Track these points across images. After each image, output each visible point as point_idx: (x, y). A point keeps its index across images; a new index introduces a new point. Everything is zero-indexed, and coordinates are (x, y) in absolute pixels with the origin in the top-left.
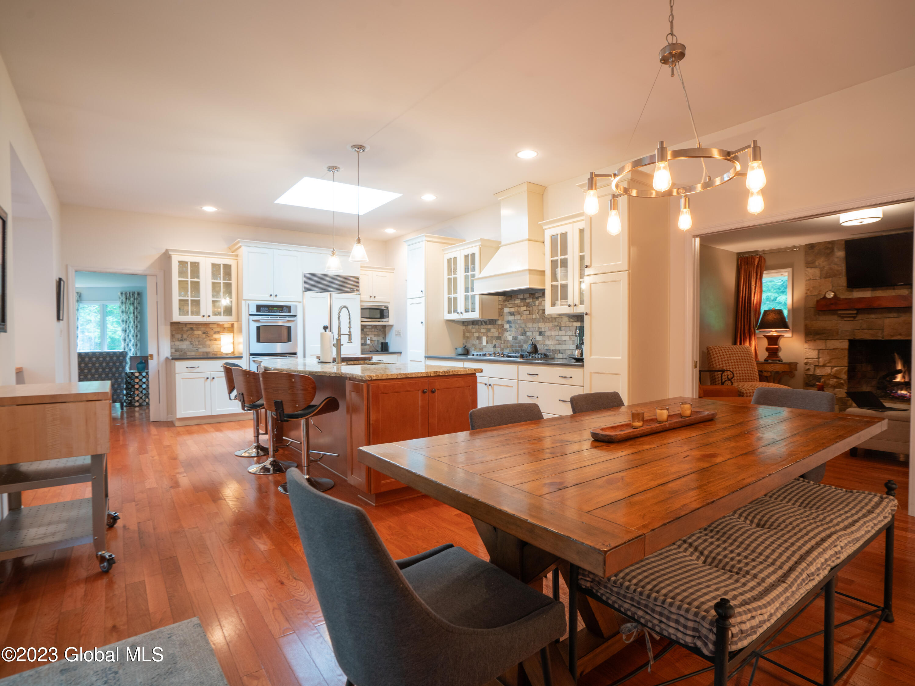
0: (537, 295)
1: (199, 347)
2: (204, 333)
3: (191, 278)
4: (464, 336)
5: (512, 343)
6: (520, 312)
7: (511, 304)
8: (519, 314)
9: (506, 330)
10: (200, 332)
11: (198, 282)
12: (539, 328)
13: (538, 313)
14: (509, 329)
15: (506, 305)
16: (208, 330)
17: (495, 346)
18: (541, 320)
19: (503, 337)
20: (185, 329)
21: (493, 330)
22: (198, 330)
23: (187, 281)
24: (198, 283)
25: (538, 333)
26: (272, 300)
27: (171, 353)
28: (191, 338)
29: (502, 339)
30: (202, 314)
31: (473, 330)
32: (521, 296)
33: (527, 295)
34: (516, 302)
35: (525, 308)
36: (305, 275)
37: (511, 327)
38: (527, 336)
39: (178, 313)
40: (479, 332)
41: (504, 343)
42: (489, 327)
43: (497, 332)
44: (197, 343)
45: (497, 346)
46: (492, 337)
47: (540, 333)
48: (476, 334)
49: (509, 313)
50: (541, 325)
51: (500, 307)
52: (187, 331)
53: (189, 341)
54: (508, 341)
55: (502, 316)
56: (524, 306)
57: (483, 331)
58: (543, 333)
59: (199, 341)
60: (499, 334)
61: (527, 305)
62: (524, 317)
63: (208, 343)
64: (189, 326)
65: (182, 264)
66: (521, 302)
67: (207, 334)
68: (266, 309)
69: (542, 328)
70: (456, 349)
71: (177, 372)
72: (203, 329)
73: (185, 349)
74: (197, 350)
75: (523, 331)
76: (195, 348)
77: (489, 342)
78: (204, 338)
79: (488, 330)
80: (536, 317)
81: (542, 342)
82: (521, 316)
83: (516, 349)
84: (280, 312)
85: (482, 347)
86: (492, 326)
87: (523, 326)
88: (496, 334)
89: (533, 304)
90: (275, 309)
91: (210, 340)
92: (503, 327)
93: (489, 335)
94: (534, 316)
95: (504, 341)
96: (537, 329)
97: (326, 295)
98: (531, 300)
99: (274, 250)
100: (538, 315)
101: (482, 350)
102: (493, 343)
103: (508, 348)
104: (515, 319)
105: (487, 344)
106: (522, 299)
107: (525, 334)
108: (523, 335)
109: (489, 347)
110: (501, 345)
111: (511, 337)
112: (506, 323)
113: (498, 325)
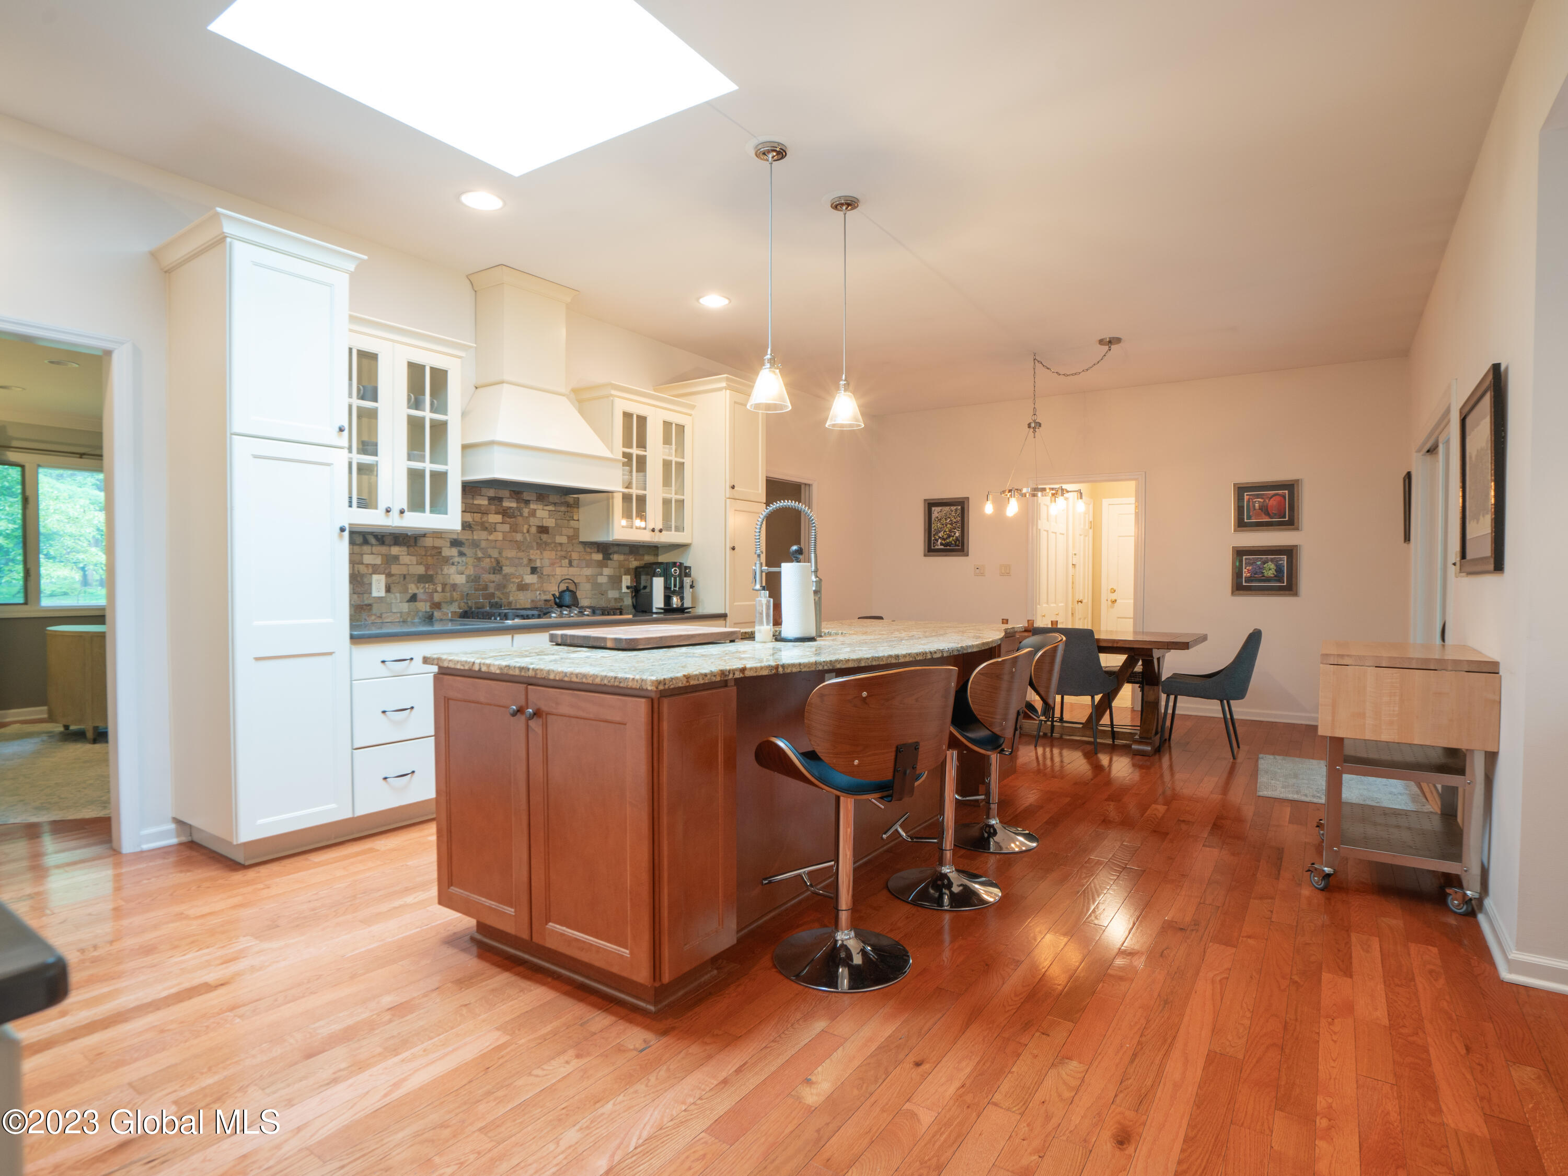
0: (526, 496)
5: (465, 589)
6: (487, 525)
8: (486, 529)
9: (447, 561)
12: (530, 560)
13: (528, 532)
14: (456, 559)
17: (414, 599)
18: (535, 544)
21: (406, 559)
25: (529, 570)
29: (436, 581)
32: (491, 493)
33: (505, 493)
34: (476, 502)
35: (499, 518)
37: (461, 554)
38: (505, 575)
41: (443, 591)
42: (395, 550)
45: (420, 596)
46: (405, 577)
47: (534, 570)
50: (535, 554)
54: (453, 585)
56: (496, 513)
57: (372, 560)
58: (538, 570)
60: (427, 569)
61: (505, 513)
62: (500, 536)
66: (489, 504)
69: (535, 561)
75: (494, 564)
77: (393, 589)
79: (392, 560)
80: (525, 538)
81: (536, 586)
82: (491, 533)
83: (476, 603)
85: (368, 601)
86: (405, 549)
87: (495, 554)
88: (421, 570)
89: (518, 513)
93: (393, 572)
94: (519, 537)
96: (525, 561)
98: (514, 505)
100: (527, 535)
101: (371, 609)
102: (410, 591)
103: (456, 600)
104: (475, 537)
105: (389, 594)
106: (491, 499)
107: (499, 570)
108: (494, 573)
109: (394, 601)
110: (436, 595)
111: (464, 576)
112: (449, 545)
113: (425, 547)
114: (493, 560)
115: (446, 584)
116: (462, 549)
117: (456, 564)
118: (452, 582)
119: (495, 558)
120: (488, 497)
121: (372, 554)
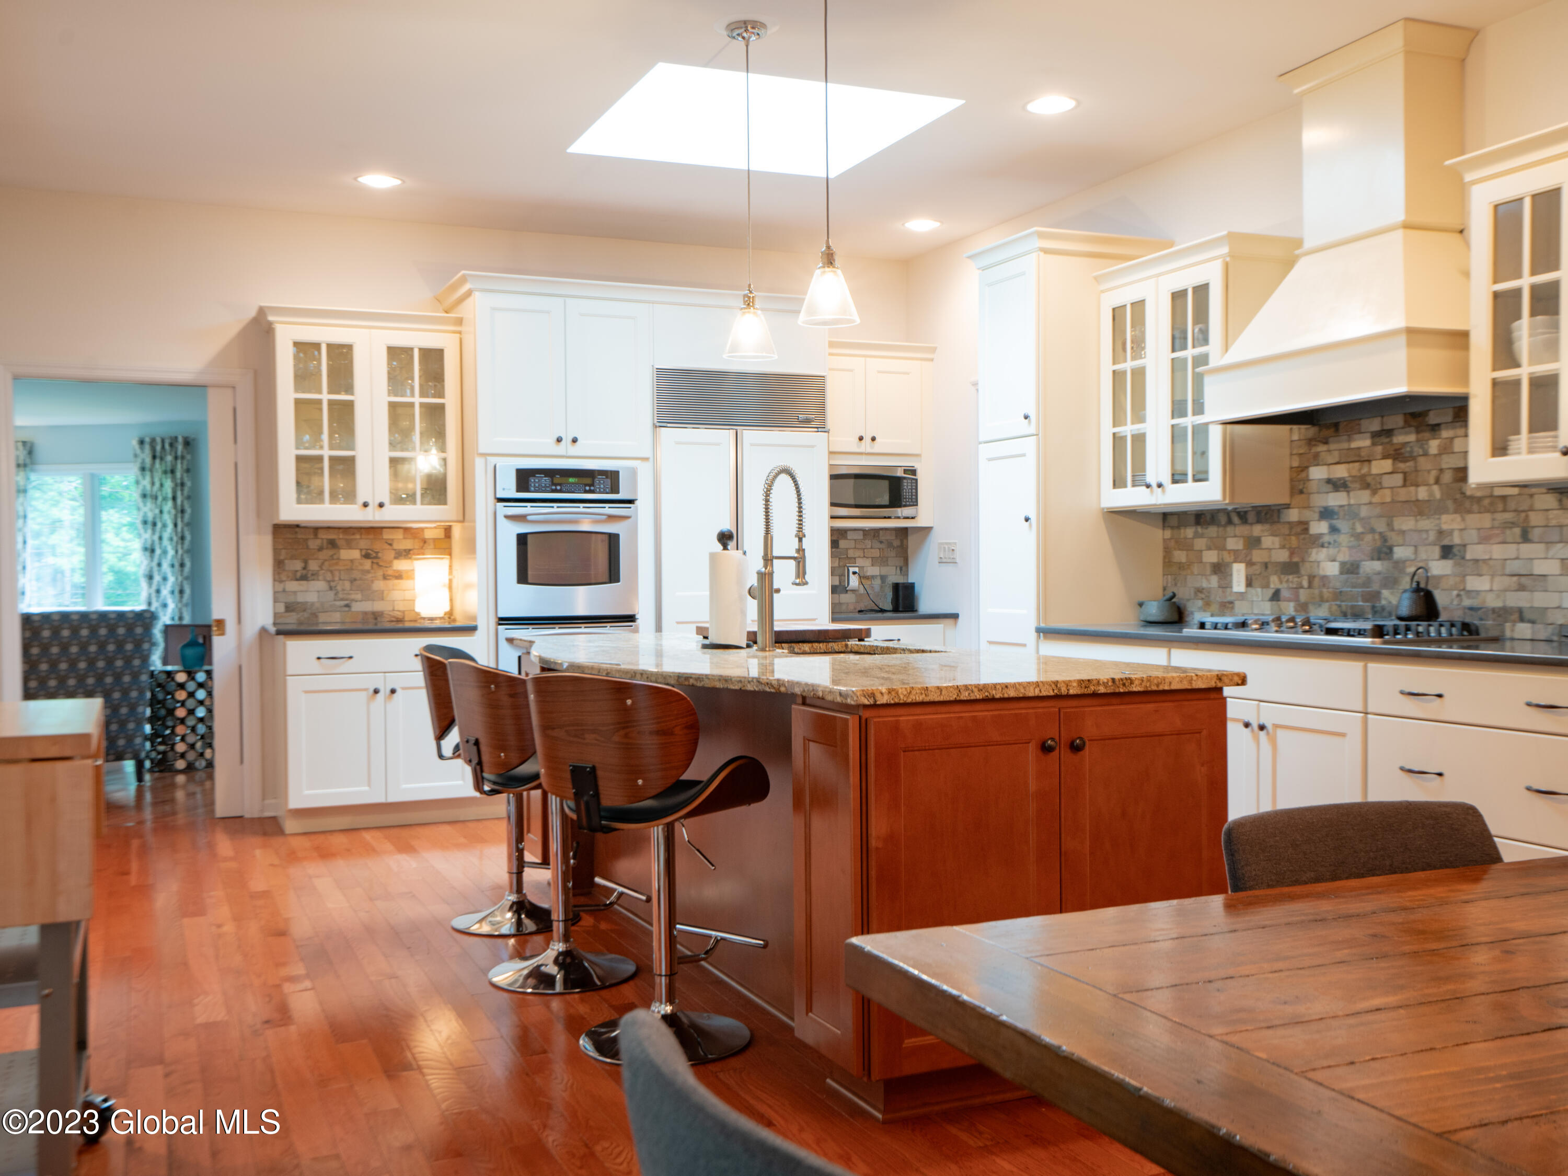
0: (1433, 419)
1: (353, 597)
2: (367, 556)
3: (330, 392)
4: (1167, 561)
5: (1338, 585)
6: (1369, 479)
7: (1336, 453)
8: (1367, 486)
9: (1316, 541)
10: (355, 554)
11: (350, 405)
12: (1441, 533)
13: (1437, 481)
14: (1326, 539)
15: (1316, 456)
16: (378, 546)
17: (1276, 596)
18: (1450, 504)
19: (1307, 565)
20: (314, 544)
21: (1269, 541)
22: (349, 545)
23: (319, 402)
24: (349, 407)
25: (1437, 551)
26: (564, 453)
27: (276, 615)
28: (331, 572)
29: (1303, 571)
30: (361, 501)
31: (1200, 543)
32: (1375, 425)
33: (1395, 421)
34: (1354, 445)
35: (1387, 465)
36: (662, 373)
37: (1334, 530)
38: (1397, 563)
39: (294, 495)
40: (1222, 548)
41: (1310, 587)
42: (1257, 530)
43: (1283, 547)
44: (347, 585)
45: (1285, 594)
46: (1266, 565)
47: (1447, 552)
48: (1211, 557)
49: (1329, 481)
50: (1450, 522)
51: (1296, 464)
52: (320, 549)
53: (325, 580)
54: (1324, 578)
55: (1301, 492)
56: (1385, 457)
57: (1234, 544)
58: (1455, 550)
59: (353, 581)
60: (1292, 554)
61: (1397, 455)
62: (1386, 495)
63: (379, 585)
64: (323, 535)
65: (305, 349)
66: (1374, 444)
67: (376, 557)
68: (546, 480)
69: (1451, 532)
70: (1141, 605)
71: (289, 672)
72: (364, 543)
73: (313, 604)
74: (347, 606)
75: (1379, 543)
76: (342, 600)
77: (1255, 583)
78: (368, 572)
79: (1252, 543)
80: (1431, 494)
81: (1451, 581)
82: (1374, 492)
83: (1353, 607)
84: (586, 492)
85: (1229, 599)
86: (1267, 526)
87: (1381, 526)
88: (1282, 556)
89: (1418, 450)
90: (571, 480)
91: (385, 577)
92: (1306, 530)
93: (1255, 559)
94: (1422, 493)
95: (1311, 578)
96: (1432, 536)
97: (725, 436)
98: (1412, 438)
99: (569, 300)
100: (1436, 488)
101: (1233, 608)
102: (1272, 586)
103: (1327, 601)
104: (1352, 502)
105: (1249, 589)
106: (1375, 435)
107: (1386, 554)
108: (1379, 559)
109: (1255, 599)
110: (1301, 591)
111: (1337, 564)
112: (1316, 516)
113: (1289, 523)
114: (1377, 537)
115: (1314, 577)
116: (1334, 522)
117: (1326, 545)
118: (1322, 573)
119: (1380, 533)
120: (1372, 432)
121: (1235, 536)
